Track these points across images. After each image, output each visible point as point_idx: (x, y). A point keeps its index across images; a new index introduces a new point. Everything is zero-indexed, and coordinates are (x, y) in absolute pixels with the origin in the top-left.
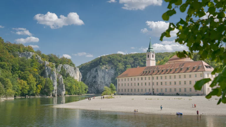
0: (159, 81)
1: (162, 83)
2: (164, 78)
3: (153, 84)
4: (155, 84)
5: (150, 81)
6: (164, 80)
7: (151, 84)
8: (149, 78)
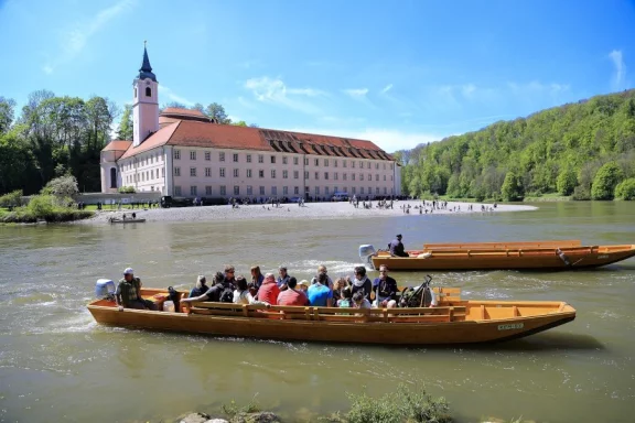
0: (322, 169)
1: (326, 174)
2: (331, 164)
3: (306, 175)
4: (312, 176)
5: (300, 168)
6: (331, 170)
7: (301, 175)
8: (296, 159)
